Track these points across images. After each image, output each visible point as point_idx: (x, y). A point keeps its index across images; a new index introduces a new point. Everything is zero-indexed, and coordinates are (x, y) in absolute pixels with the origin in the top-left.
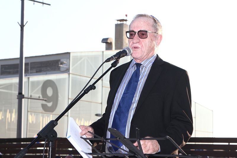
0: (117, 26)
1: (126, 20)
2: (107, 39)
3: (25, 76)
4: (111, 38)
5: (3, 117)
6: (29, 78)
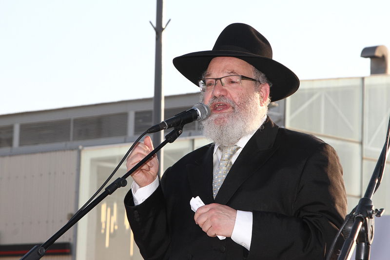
2: (374, 49)
4: (383, 46)
6: (193, 141)
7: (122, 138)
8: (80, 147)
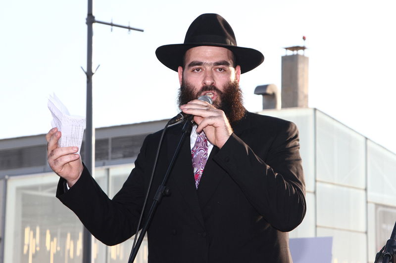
0: (285, 59)
1: (303, 48)
2: (265, 87)
3: (96, 166)
4: (273, 85)
5: (59, 249)
6: (108, 170)
7: (41, 168)
8: (7, 177)
